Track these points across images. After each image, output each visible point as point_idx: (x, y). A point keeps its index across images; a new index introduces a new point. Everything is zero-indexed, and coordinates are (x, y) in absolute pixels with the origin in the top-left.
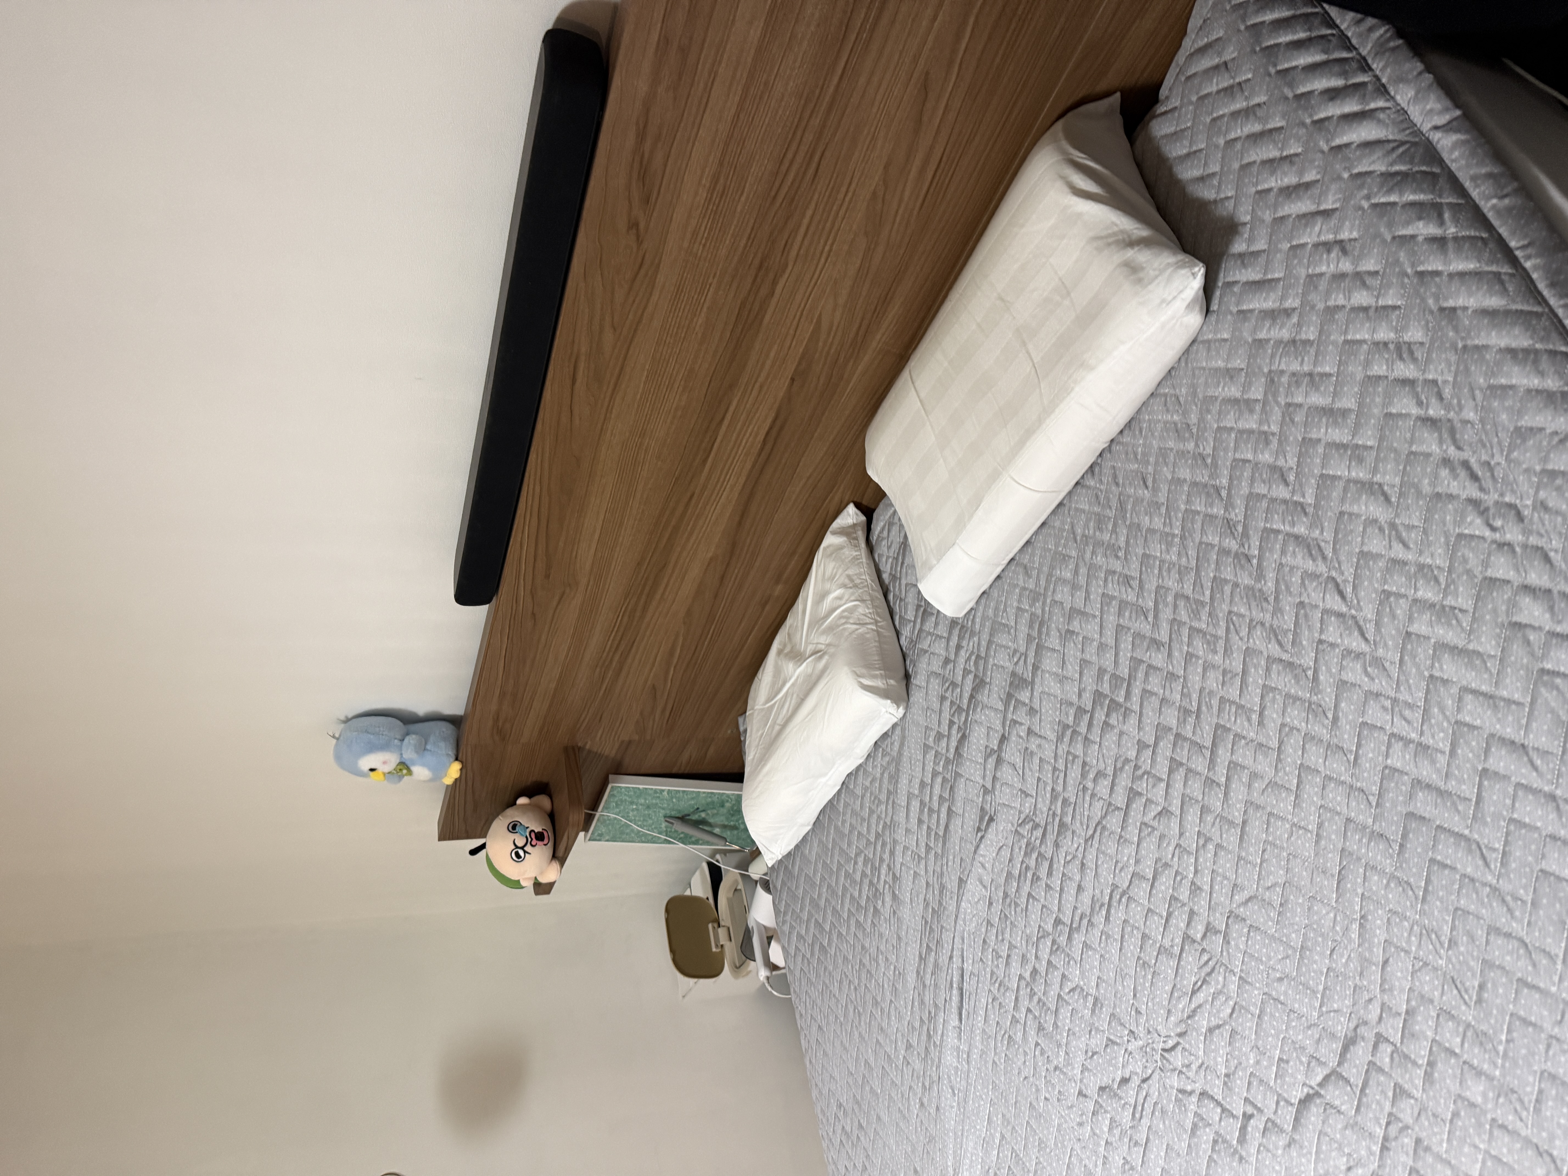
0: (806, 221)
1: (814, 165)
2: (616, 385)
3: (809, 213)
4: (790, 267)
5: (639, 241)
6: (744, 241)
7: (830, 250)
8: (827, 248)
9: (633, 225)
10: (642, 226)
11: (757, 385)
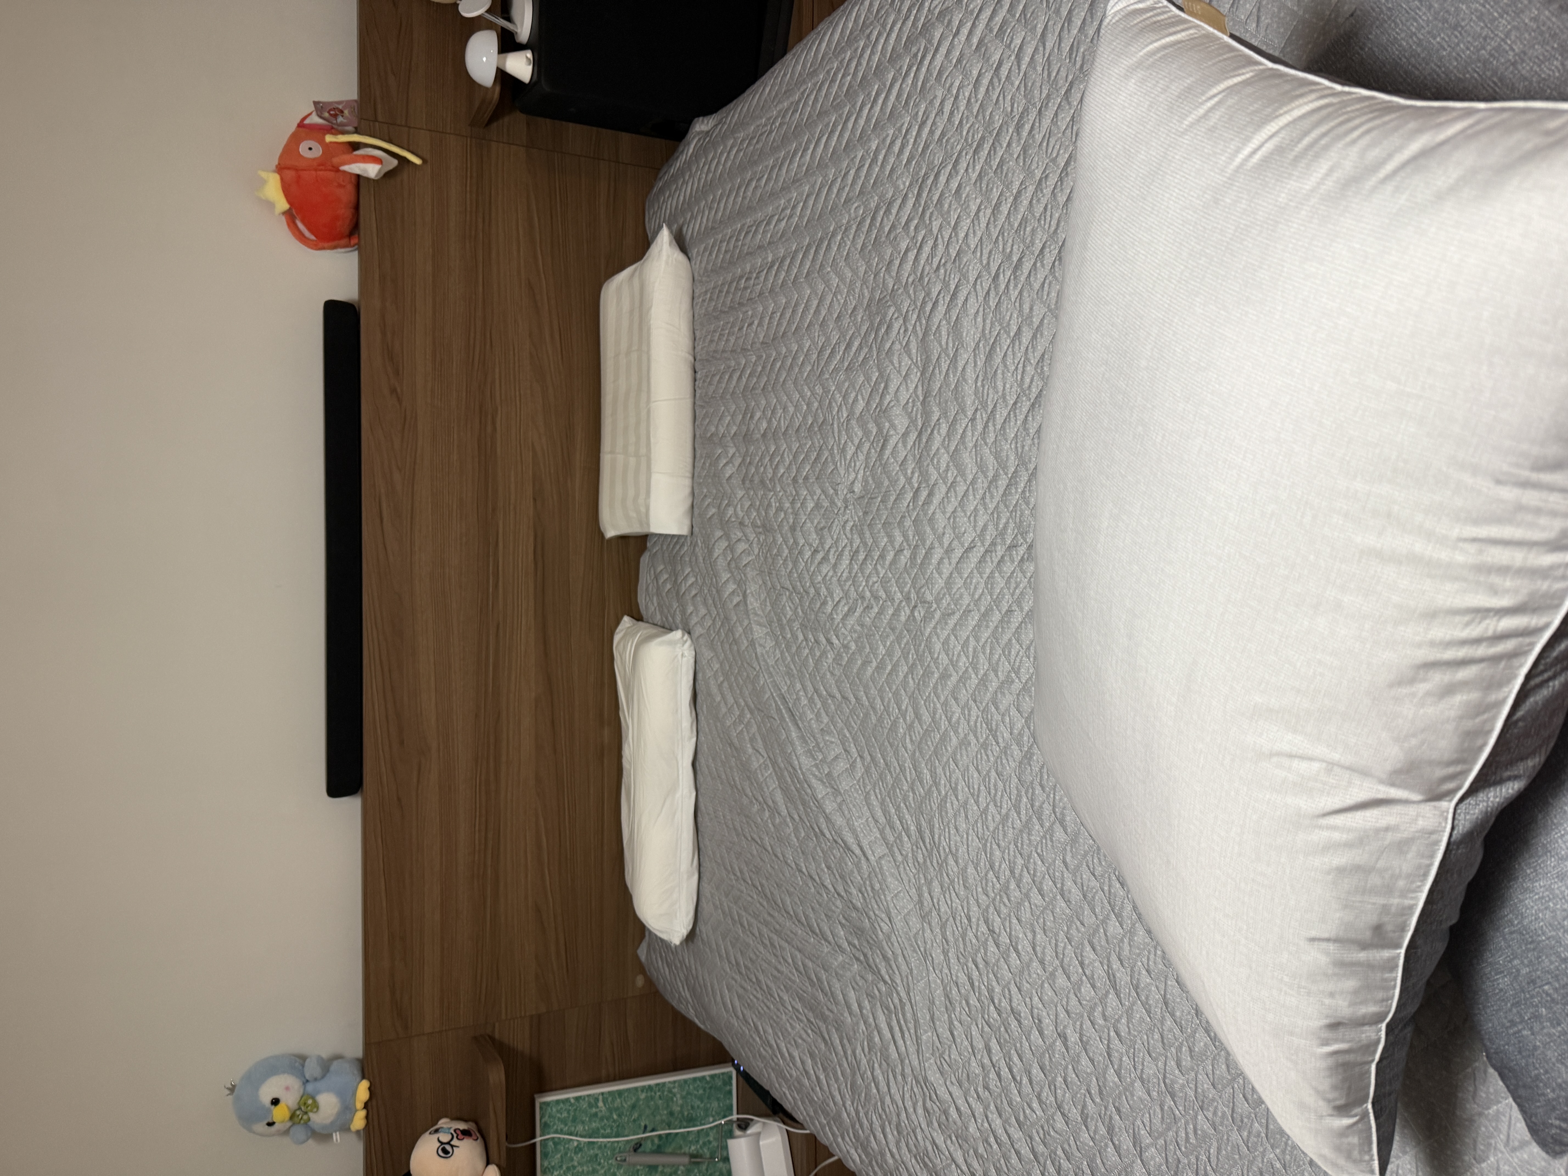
0: (497, 376)
1: (488, 341)
2: (412, 518)
3: (497, 370)
4: (499, 408)
5: (399, 400)
6: (464, 394)
7: (520, 395)
8: (517, 393)
9: (393, 391)
10: (399, 390)
11: (512, 507)
